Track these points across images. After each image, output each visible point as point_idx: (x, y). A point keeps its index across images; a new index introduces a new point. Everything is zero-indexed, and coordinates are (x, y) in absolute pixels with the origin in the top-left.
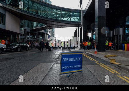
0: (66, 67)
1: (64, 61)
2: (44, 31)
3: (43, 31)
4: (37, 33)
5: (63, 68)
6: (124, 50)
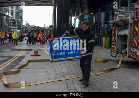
0: (57, 54)
6: (102, 46)
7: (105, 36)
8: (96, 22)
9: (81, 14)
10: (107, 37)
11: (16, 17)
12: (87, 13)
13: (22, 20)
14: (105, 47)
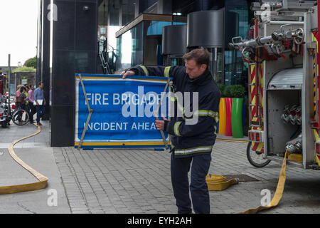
0: (97, 126)
1: (89, 102)
7: (225, 92)
8: (194, 44)
9: (141, 18)
12: (160, 11)
14: (229, 132)
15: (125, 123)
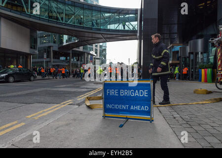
0: (113, 106)
1: (109, 94)
2: (83, 49)
3: (81, 49)
4: (71, 52)
5: (108, 106)
6: (201, 81)
7: (204, 67)
8: (191, 51)
9: (171, 45)
10: (207, 68)
11: (100, 56)
12: (178, 42)
13: (105, 58)
14: (206, 81)
15: (127, 106)
